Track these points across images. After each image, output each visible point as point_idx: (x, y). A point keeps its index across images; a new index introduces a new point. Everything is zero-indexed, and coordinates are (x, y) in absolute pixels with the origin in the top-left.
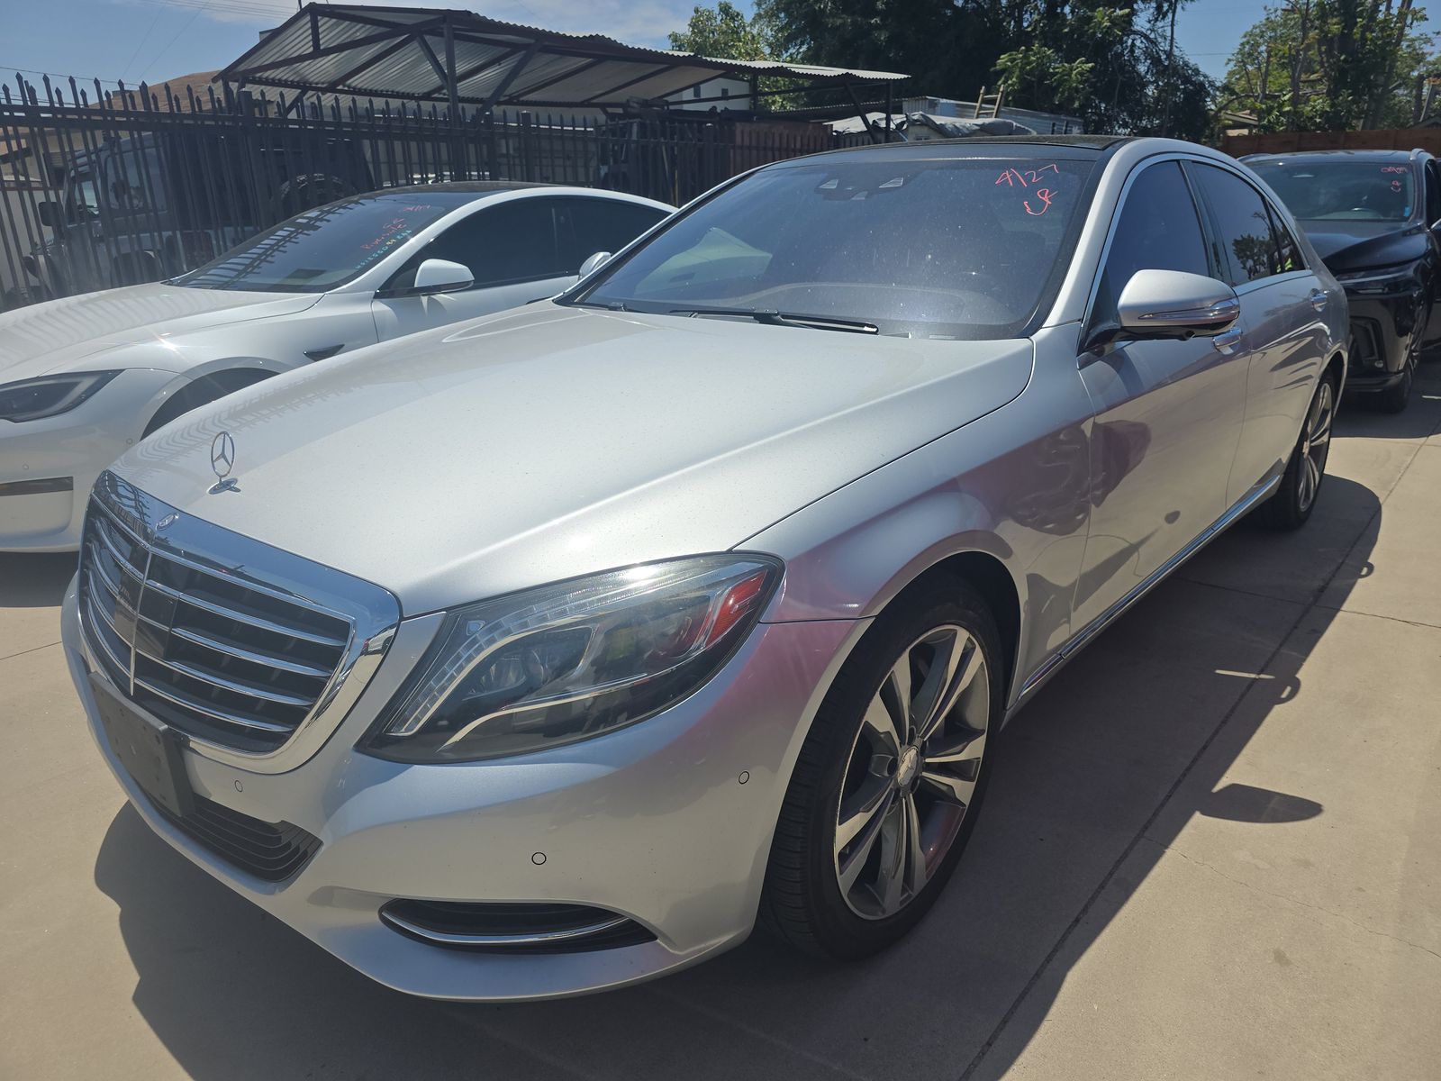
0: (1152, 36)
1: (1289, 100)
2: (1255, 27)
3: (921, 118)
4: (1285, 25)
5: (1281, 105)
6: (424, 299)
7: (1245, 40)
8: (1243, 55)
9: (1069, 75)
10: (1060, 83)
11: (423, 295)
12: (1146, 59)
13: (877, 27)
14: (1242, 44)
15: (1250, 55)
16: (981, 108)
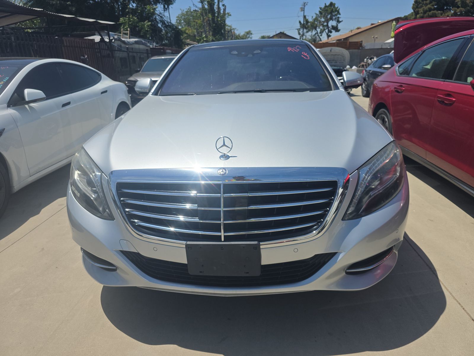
0: (161, 15)
1: (205, 36)
2: (179, 15)
3: (117, 38)
4: (187, 15)
5: (203, 38)
6: (27, 106)
7: (177, 19)
8: (178, 23)
9: (144, 26)
10: (142, 28)
11: (26, 105)
12: (160, 22)
13: (70, 5)
14: (177, 20)
15: (180, 23)
16: (123, 36)
